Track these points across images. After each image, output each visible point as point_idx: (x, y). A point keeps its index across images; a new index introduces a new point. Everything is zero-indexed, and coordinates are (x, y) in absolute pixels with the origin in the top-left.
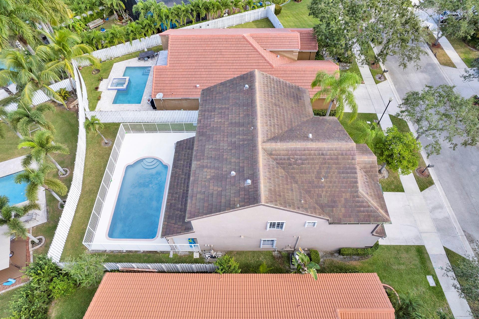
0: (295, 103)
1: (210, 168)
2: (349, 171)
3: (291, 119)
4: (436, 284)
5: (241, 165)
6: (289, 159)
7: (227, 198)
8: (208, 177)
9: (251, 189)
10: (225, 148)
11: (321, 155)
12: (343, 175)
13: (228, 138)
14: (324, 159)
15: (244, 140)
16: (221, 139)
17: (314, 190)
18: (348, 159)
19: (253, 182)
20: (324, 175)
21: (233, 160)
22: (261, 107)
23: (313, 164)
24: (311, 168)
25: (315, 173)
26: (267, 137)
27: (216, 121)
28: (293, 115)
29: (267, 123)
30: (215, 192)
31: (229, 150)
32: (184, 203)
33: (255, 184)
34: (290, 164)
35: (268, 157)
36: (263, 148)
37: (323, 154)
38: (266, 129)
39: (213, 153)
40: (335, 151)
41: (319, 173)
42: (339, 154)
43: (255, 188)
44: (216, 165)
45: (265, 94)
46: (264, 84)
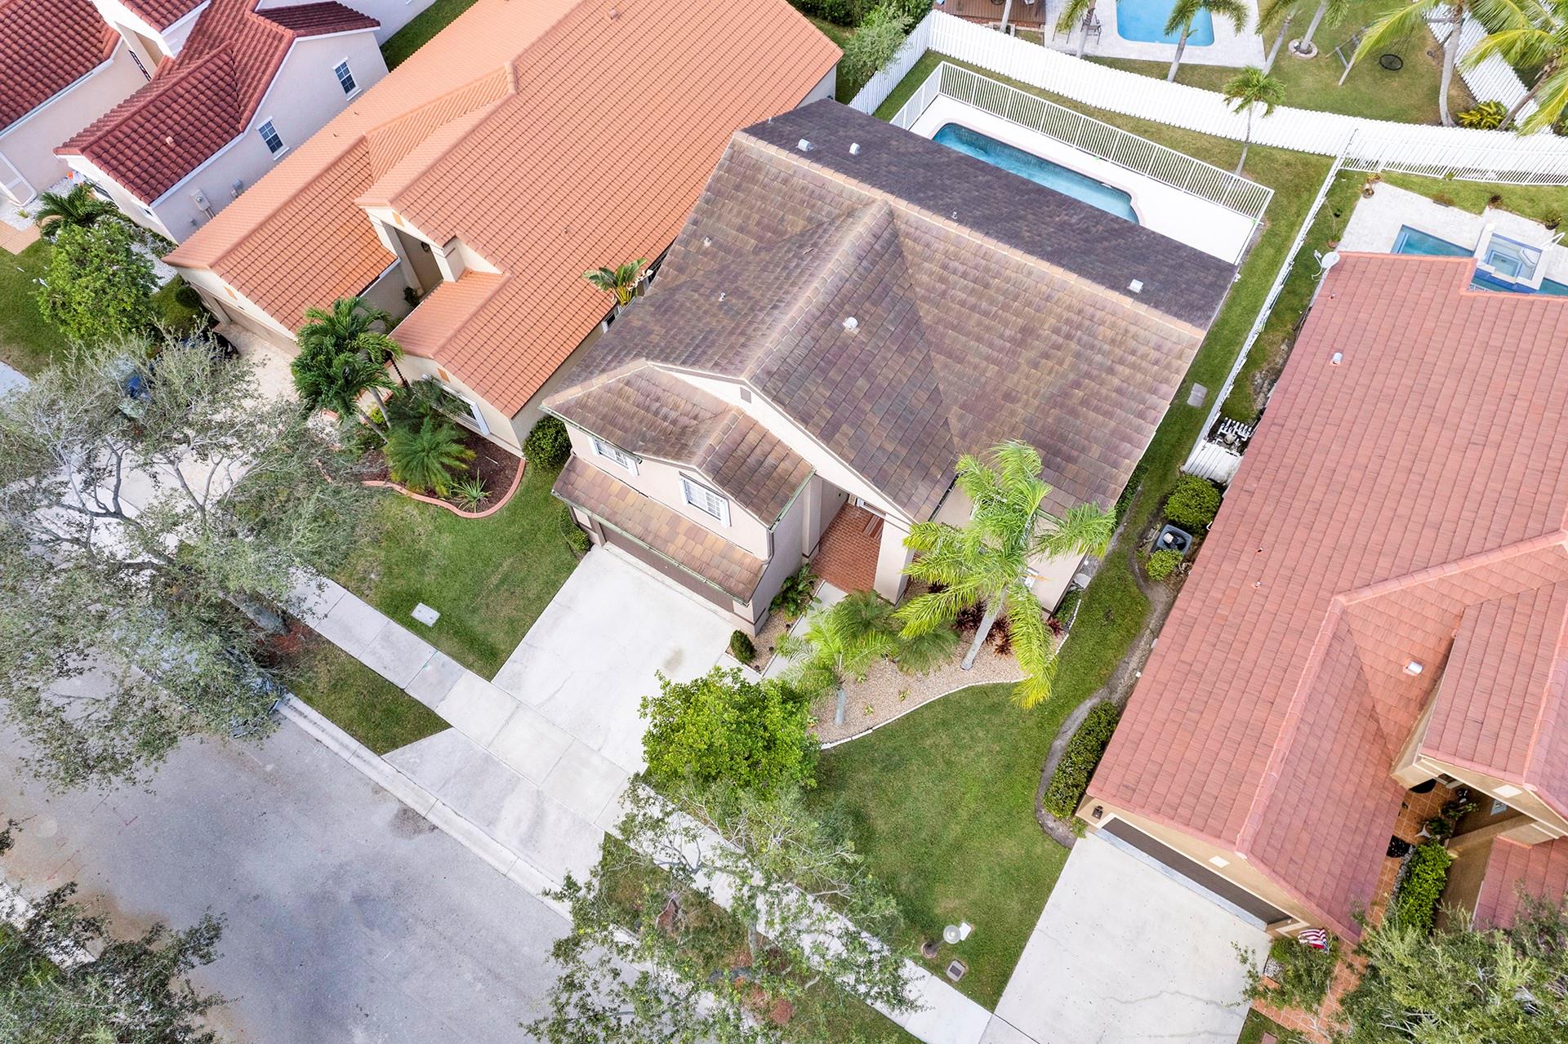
3: (961, 361)
4: (412, 618)
6: (815, 245)
11: (774, 305)
12: (701, 337)
20: (730, 303)
23: (769, 287)
24: (764, 283)
25: (747, 287)
26: (908, 235)
28: (977, 380)
29: (956, 257)
34: (801, 246)
38: (936, 246)
41: (742, 294)
45: (1080, 312)
46: (1127, 331)
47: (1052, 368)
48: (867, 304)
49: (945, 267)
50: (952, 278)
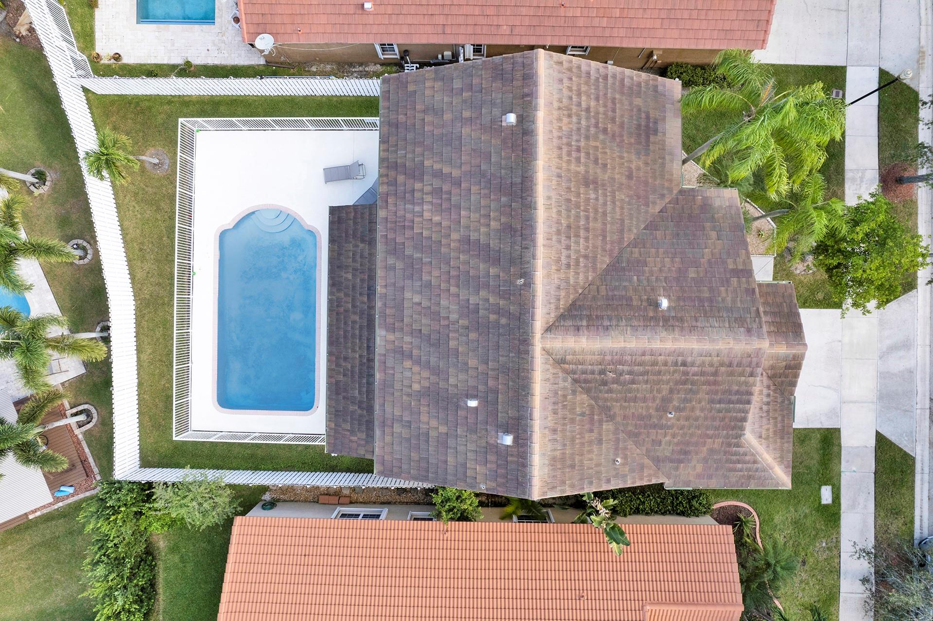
0: (638, 153)
1: (418, 362)
2: (734, 398)
3: (622, 221)
4: (833, 501)
5: (491, 383)
6: (602, 372)
7: (461, 459)
8: (416, 387)
9: (512, 455)
10: (454, 317)
11: (681, 366)
12: (718, 406)
13: (458, 286)
14: (686, 373)
15: (498, 311)
16: (443, 286)
17: (648, 432)
18: (742, 374)
19: (516, 440)
20: (677, 404)
21: (472, 362)
22: (548, 208)
23: (659, 382)
24: (651, 391)
25: (658, 402)
26: (557, 308)
27: (427, 215)
28: (629, 203)
29: (558, 260)
30: (433, 434)
31: (463, 327)
32: (364, 389)
33: (522, 447)
34: (605, 383)
35: (555, 371)
36: (544, 349)
37: (684, 364)
38: (556, 281)
39: (424, 321)
40: (715, 359)
41: (666, 400)
42: (722, 364)
43: (522, 457)
44: (433, 360)
45: (560, 148)
46: (559, 109)
47: (601, 153)
48: (635, 303)
49: (568, 266)
50: (573, 257)
